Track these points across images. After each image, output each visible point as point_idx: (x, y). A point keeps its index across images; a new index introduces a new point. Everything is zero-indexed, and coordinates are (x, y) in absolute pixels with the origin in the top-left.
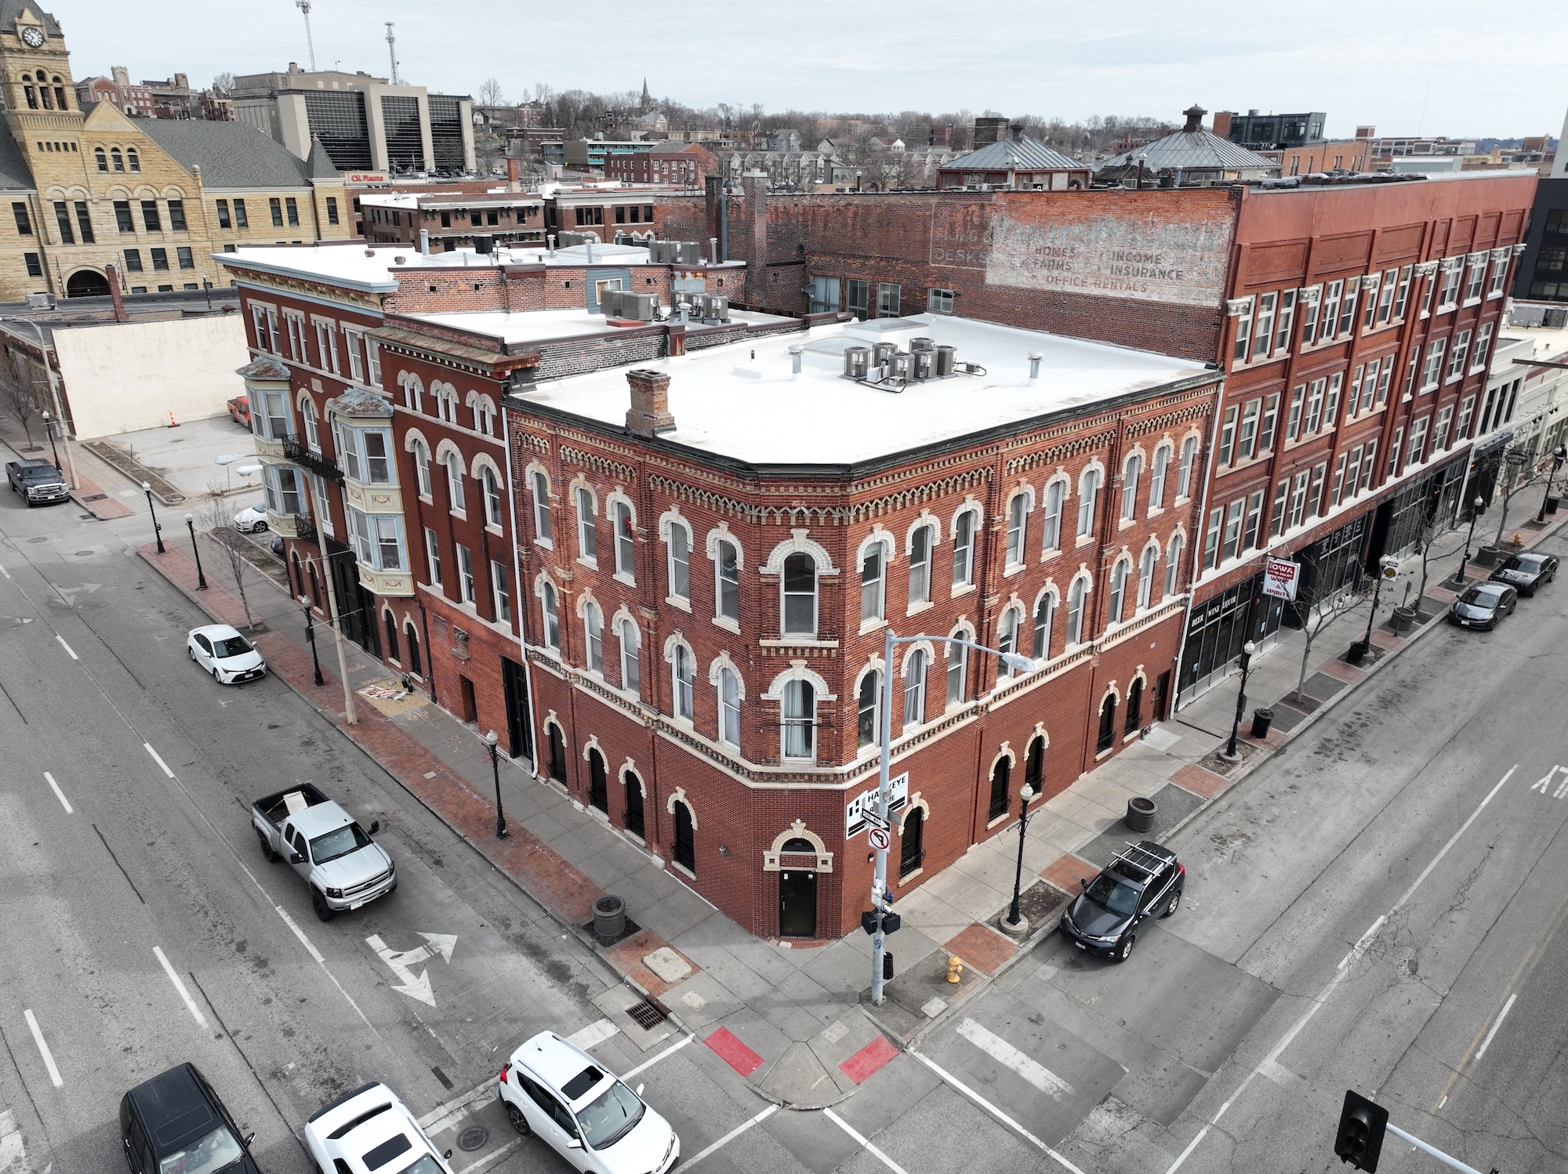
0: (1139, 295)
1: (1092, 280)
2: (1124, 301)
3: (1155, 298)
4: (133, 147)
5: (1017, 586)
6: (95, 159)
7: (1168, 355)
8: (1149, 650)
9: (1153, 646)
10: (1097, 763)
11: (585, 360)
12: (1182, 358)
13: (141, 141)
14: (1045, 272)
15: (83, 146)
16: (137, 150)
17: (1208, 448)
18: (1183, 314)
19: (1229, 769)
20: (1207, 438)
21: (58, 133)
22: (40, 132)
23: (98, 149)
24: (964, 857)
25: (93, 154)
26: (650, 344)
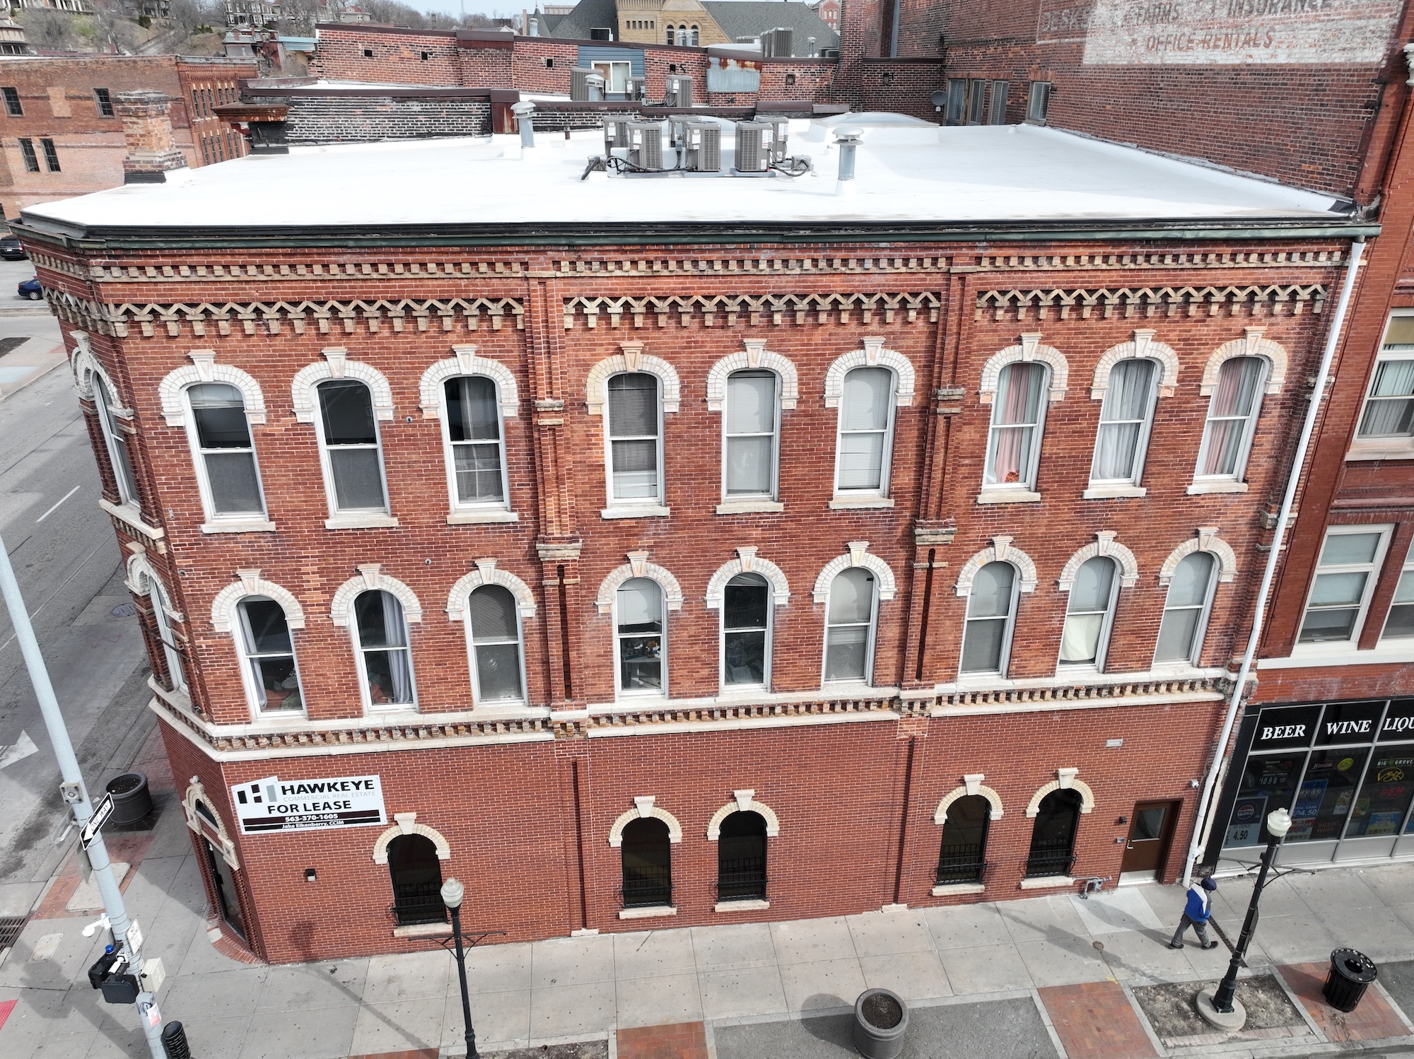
0: (1260, 56)
1: (1200, 36)
2: (1237, 70)
3: (1282, 58)
4: (697, 24)
5: (646, 541)
6: (666, 34)
7: (1283, 183)
8: (1101, 747)
9: (1112, 743)
10: (931, 900)
11: (365, 125)
12: (1302, 187)
13: (704, 19)
14: (1146, 30)
15: (658, 25)
16: (699, 27)
17: (1311, 389)
18: (1318, 89)
19: (1193, 1031)
20: (1308, 364)
21: (643, 13)
22: (630, 13)
23: (670, 27)
24: (562, 941)
25: (666, 30)
26: (468, 114)
